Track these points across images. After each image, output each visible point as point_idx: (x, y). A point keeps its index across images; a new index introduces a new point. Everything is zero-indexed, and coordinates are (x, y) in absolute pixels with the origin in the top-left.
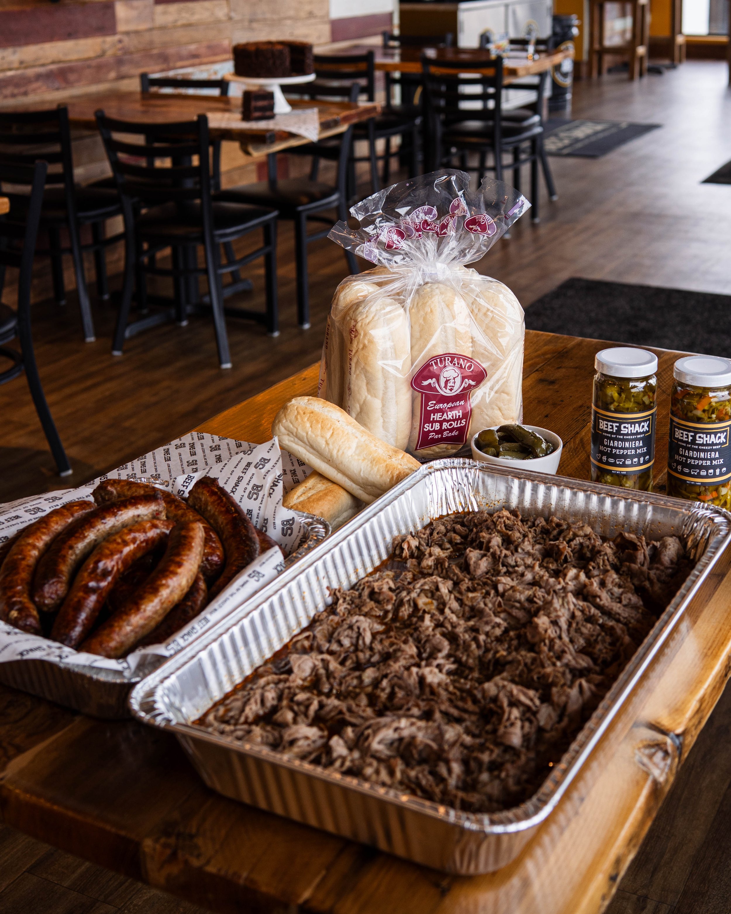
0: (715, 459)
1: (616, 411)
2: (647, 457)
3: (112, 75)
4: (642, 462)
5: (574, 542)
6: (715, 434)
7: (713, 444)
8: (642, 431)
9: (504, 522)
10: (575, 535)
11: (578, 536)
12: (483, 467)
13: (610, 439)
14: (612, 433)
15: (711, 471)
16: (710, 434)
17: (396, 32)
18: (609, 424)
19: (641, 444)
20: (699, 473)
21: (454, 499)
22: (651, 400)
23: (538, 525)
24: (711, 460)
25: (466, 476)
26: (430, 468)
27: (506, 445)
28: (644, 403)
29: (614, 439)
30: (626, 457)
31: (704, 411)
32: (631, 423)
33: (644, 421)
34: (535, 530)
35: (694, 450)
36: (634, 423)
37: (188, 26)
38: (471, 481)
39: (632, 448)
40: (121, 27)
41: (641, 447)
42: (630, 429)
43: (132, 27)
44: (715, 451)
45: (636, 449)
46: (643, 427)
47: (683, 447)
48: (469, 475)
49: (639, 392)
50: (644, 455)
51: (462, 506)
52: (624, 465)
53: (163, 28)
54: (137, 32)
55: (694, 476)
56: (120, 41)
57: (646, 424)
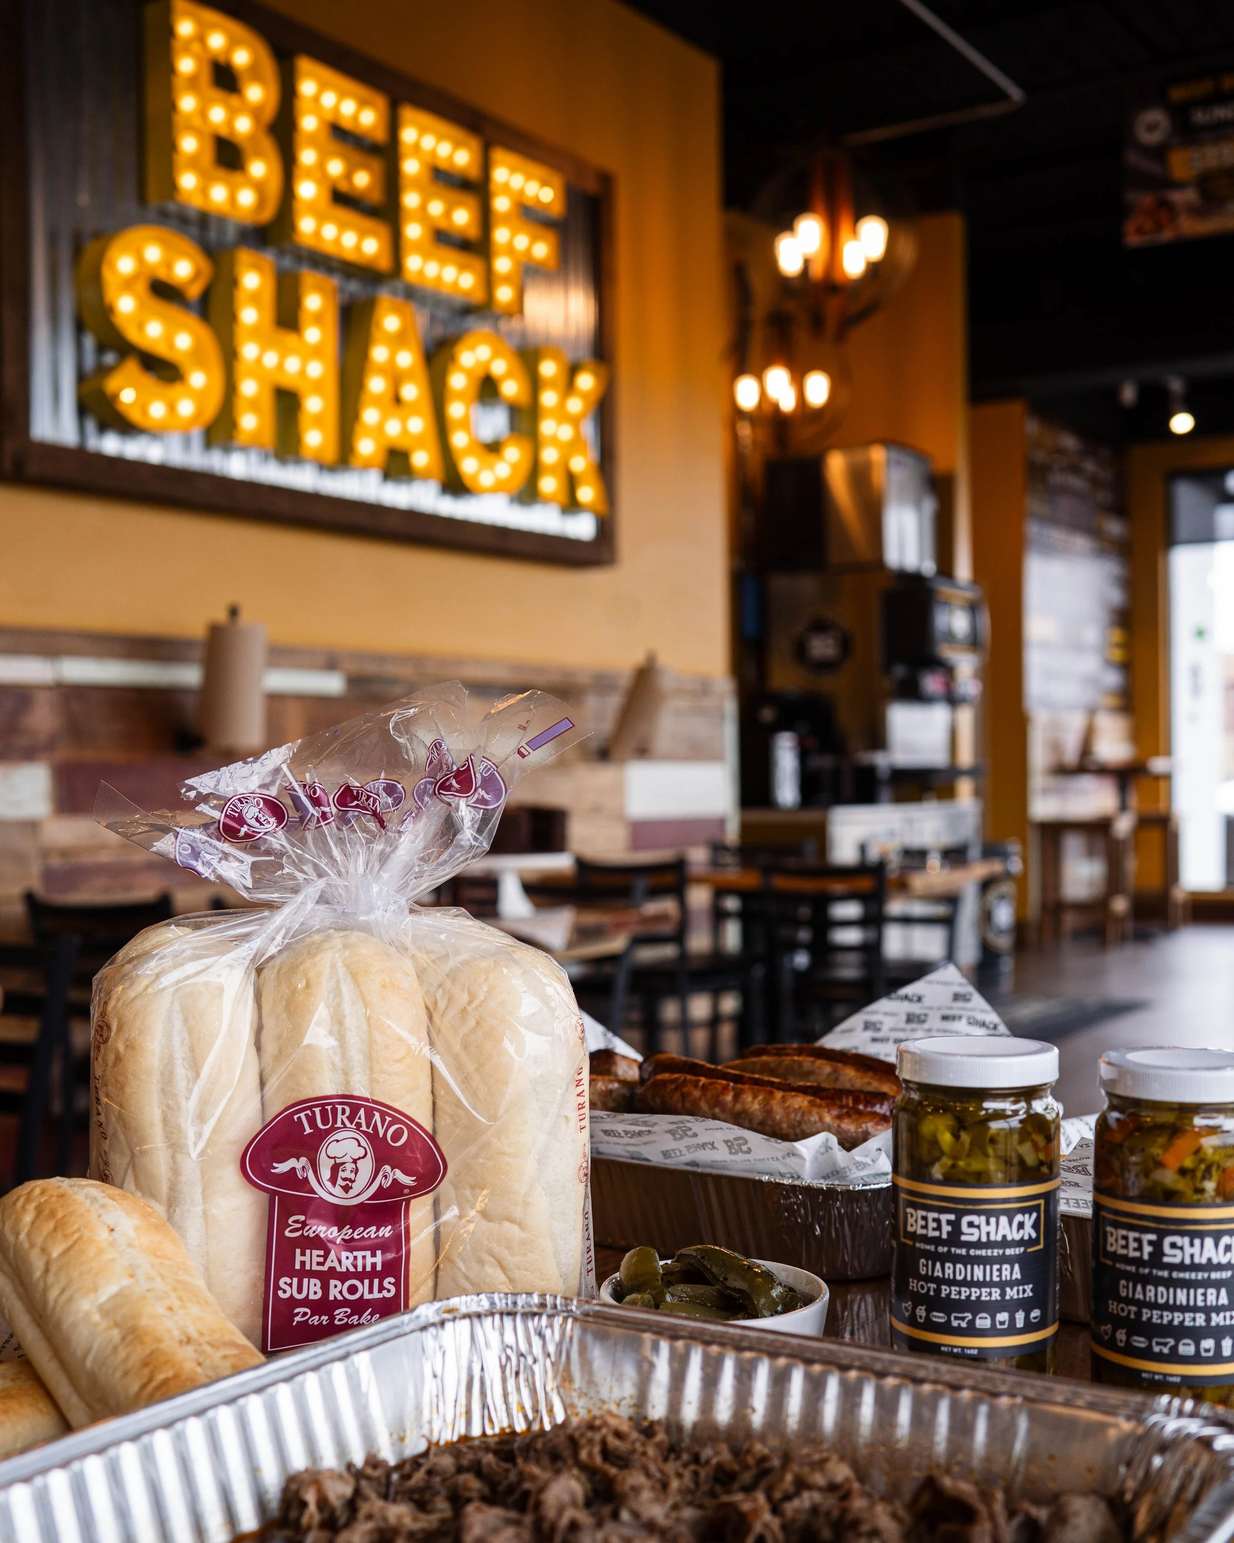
0: (1218, 1309)
1: (949, 1180)
2: (1036, 1313)
4: (1020, 1324)
5: (796, 1503)
6: (1217, 1236)
7: (1210, 1266)
8: (1017, 1237)
9: (604, 1443)
10: (801, 1485)
11: (810, 1487)
12: (587, 1314)
13: (935, 1257)
14: (937, 1241)
15: (1208, 1344)
16: (1201, 1235)
17: (733, 841)
18: (932, 1215)
19: (1017, 1275)
20: (1174, 1349)
21: (506, 1395)
22: (1042, 1156)
23: (708, 1462)
24: (1208, 1311)
25: (541, 1335)
26: (449, 1311)
27: (684, 1289)
28: (1021, 1161)
29: (944, 1258)
30: (976, 1307)
31: (1183, 1172)
32: (988, 1214)
33: (1023, 1211)
34: (696, 1474)
35: (1158, 1282)
36: (997, 1214)
38: (551, 1348)
39: (991, 1284)
41: (1018, 1283)
42: (984, 1229)
44: (1218, 1285)
45: (1003, 1285)
46: (1021, 1225)
47: (1128, 1276)
48: (548, 1333)
49: (1011, 1130)
50: (1026, 1305)
51: (526, 1417)
52: (972, 1331)
55: (1160, 1358)
57: (1029, 1221)
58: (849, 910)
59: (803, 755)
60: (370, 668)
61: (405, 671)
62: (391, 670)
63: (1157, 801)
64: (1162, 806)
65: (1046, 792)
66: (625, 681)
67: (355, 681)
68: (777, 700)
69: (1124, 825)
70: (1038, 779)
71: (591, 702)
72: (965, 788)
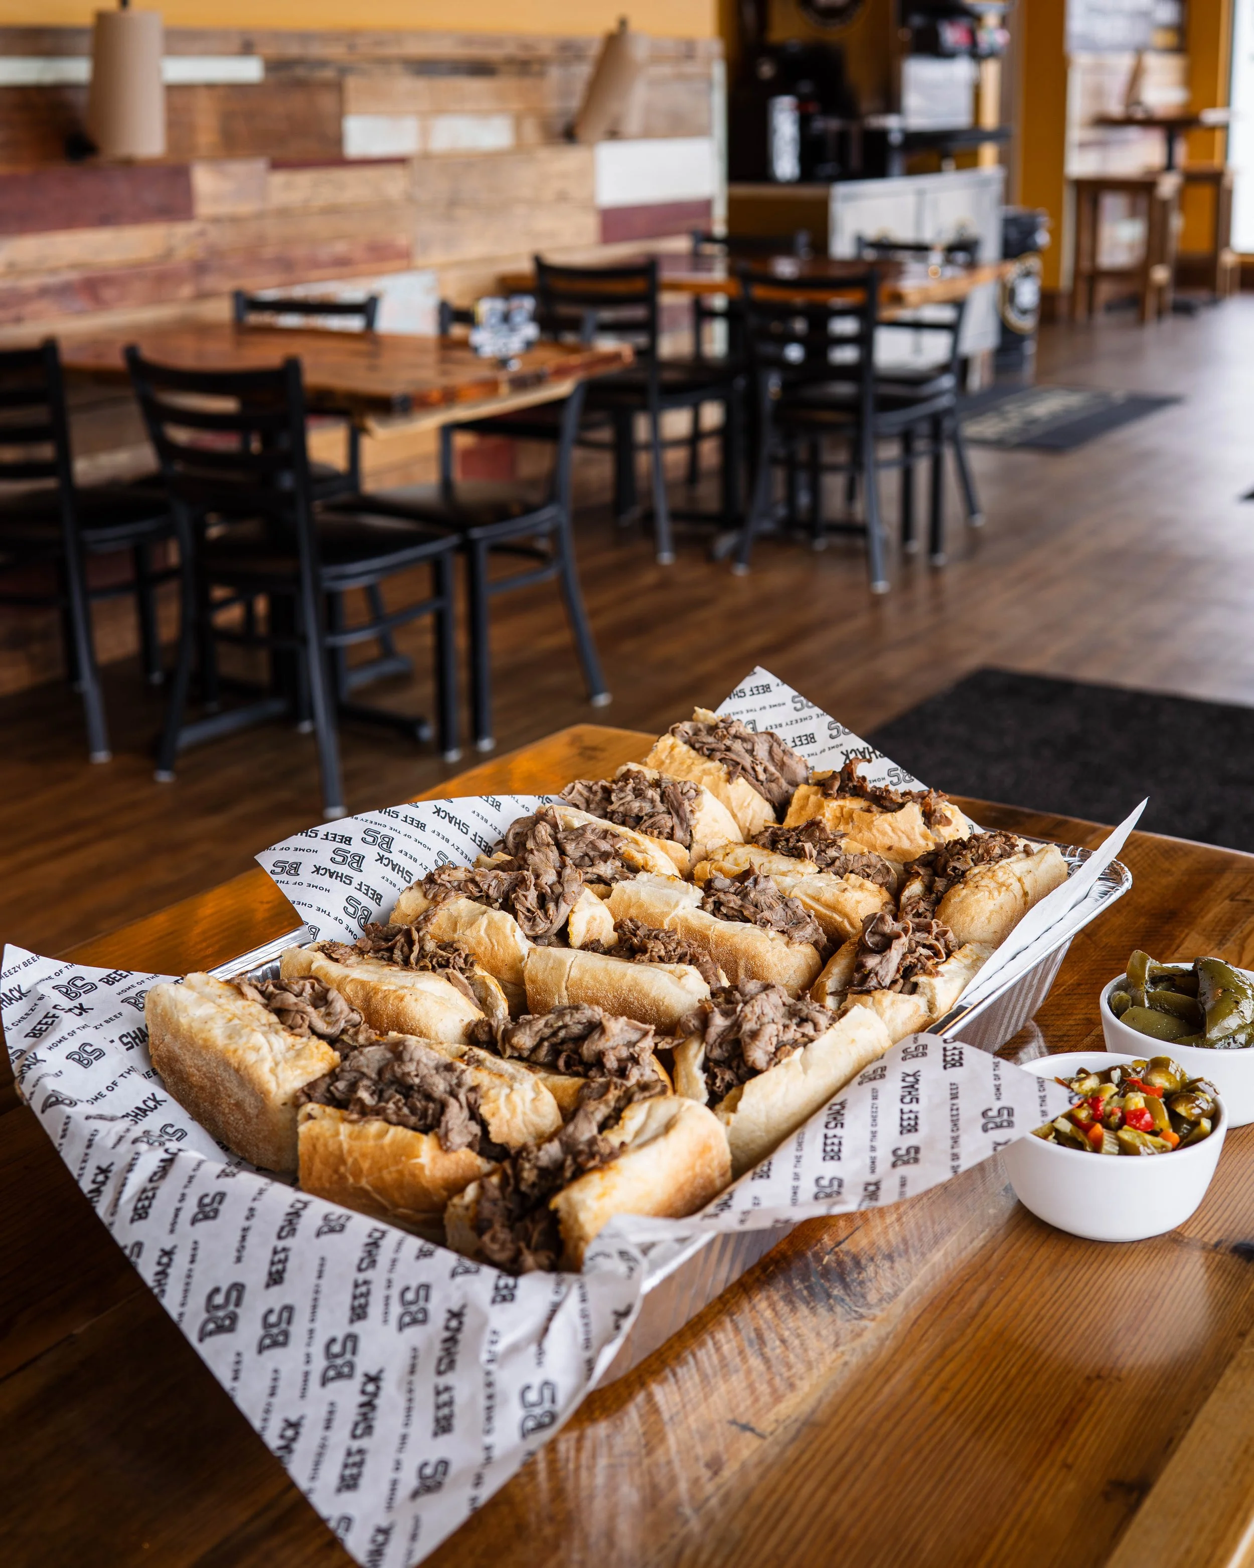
3: (186, 291)
17: (719, 229)
37: (332, 210)
40: (204, 208)
43: (224, 209)
53: (284, 213)
54: (234, 220)
56: (202, 233)
58: (845, 326)
59: (804, 122)
60: (294, 50)
61: (335, 51)
62: (317, 50)
63: (1211, 155)
64: (1217, 162)
65: (1084, 145)
66: (594, 50)
67: (273, 66)
68: (776, 53)
69: (1168, 185)
70: (1076, 133)
71: (555, 73)
72: (988, 153)
